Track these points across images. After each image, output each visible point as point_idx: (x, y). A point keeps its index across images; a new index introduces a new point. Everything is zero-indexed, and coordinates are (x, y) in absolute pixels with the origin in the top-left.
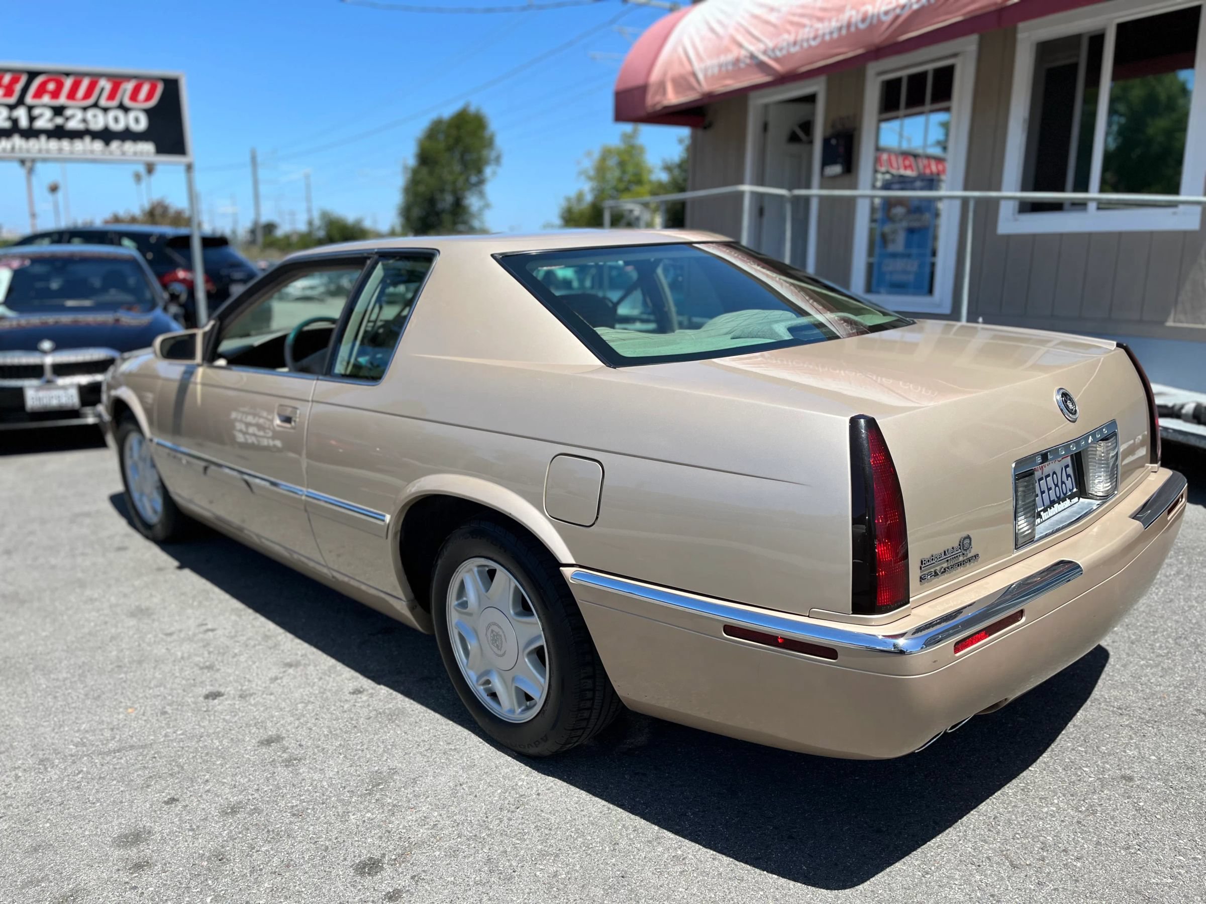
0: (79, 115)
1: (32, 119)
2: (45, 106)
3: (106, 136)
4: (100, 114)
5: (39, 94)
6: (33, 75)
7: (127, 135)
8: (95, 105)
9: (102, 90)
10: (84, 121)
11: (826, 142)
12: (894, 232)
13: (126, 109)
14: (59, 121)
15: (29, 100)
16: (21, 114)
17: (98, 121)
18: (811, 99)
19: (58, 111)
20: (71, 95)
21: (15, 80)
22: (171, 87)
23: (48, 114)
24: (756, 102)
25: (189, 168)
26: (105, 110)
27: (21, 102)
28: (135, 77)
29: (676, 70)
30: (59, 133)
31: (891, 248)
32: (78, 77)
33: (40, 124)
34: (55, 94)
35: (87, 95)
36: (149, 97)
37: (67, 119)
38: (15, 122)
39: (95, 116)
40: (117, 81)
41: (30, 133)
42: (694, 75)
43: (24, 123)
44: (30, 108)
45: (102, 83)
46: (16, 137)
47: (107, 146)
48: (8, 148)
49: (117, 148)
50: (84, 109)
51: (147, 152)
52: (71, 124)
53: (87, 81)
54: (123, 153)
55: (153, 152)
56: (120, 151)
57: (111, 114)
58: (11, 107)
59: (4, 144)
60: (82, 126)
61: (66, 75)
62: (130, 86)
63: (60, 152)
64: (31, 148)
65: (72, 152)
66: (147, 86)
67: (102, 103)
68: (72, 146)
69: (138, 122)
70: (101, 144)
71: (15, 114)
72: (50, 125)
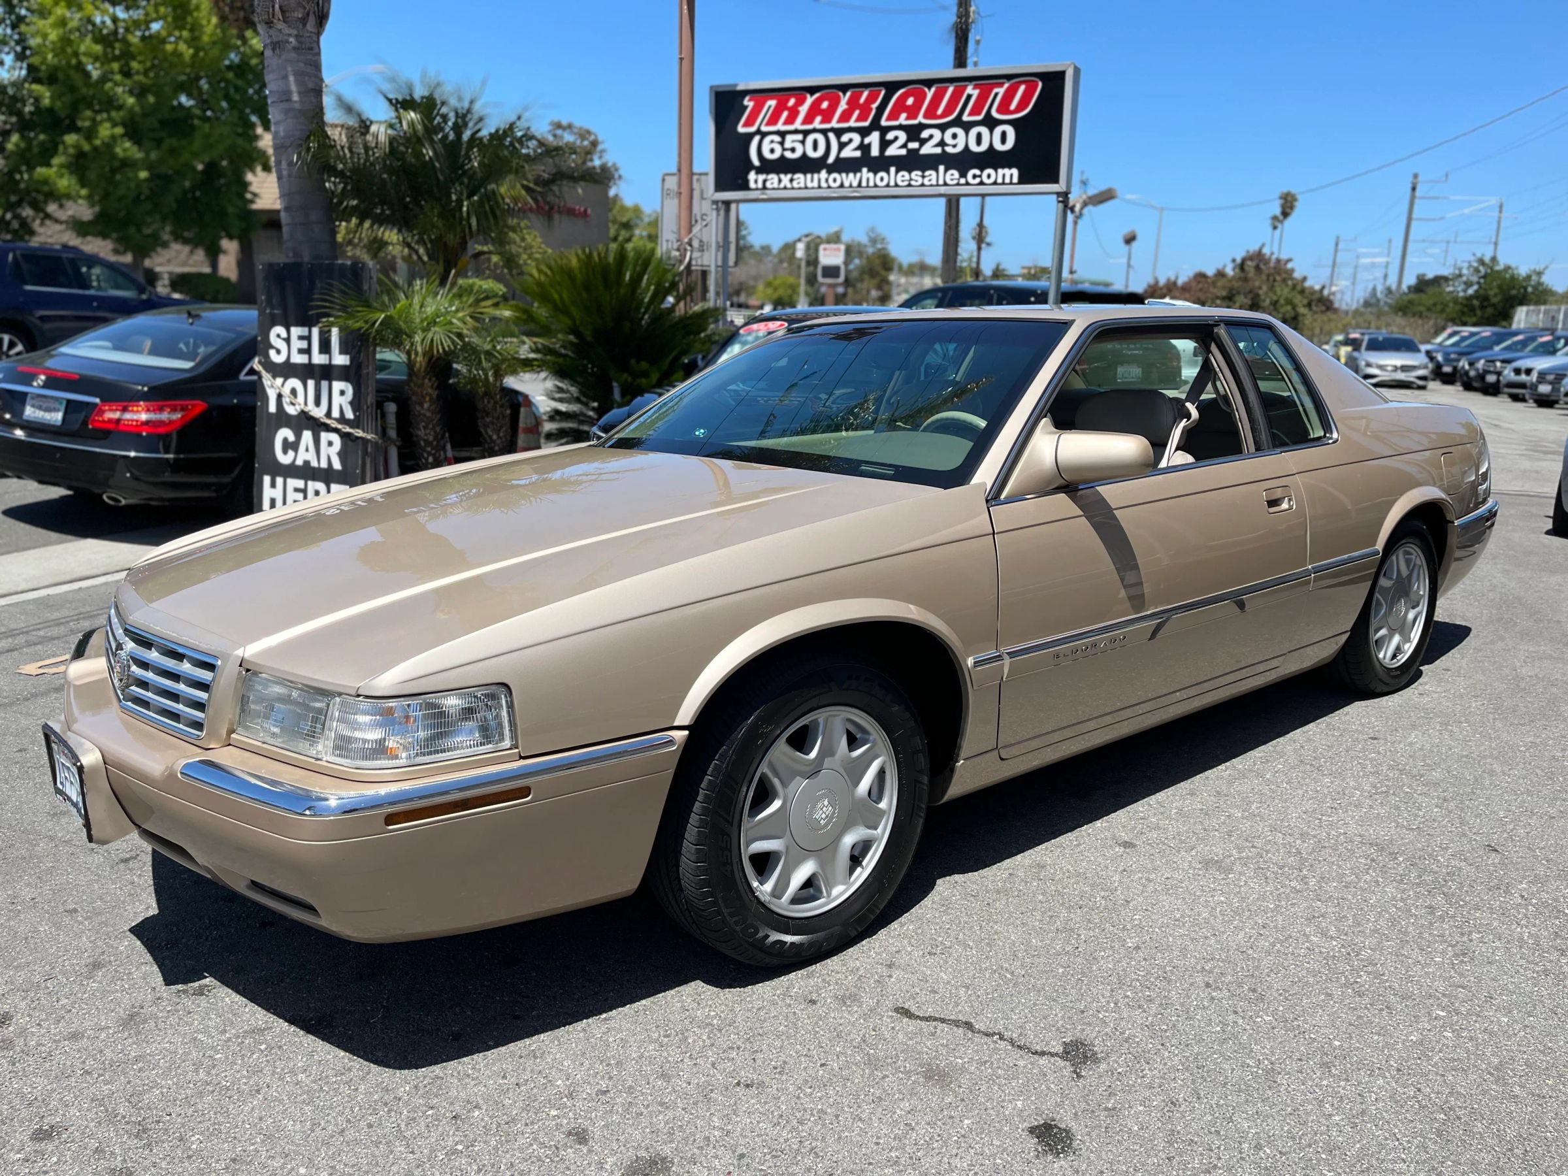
0: (937, 134)
1: (884, 144)
2: (900, 127)
3: (964, 162)
4: (959, 131)
5: (894, 116)
6: (891, 87)
7: (992, 159)
8: (958, 122)
9: (969, 97)
10: (942, 143)
13: (991, 123)
14: (914, 145)
15: (884, 123)
16: (874, 138)
17: (957, 141)
19: (913, 132)
20: (930, 113)
21: (871, 99)
22: (1053, 81)
23: (902, 136)
25: (1064, 197)
26: (967, 127)
27: (875, 125)
28: (1009, 77)
30: (912, 162)
32: (941, 84)
33: (892, 151)
34: (913, 112)
35: (948, 111)
36: (1023, 104)
37: (923, 142)
38: (865, 148)
39: (954, 136)
40: (987, 82)
41: (880, 164)
43: (875, 152)
44: (884, 132)
45: (970, 90)
46: (865, 170)
47: (963, 174)
48: (855, 184)
49: (975, 177)
50: (943, 128)
51: (1007, 180)
52: (927, 149)
53: (951, 89)
54: (982, 183)
55: (1015, 180)
56: (978, 180)
57: (974, 131)
58: (864, 132)
59: (850, 179)
60: (938, 150)
61: (929, 83)
62: (1001, 91)
63: (909, 185)
64: (879, 183)
65: (923, 185)
66: (1022, 88)
67: (965, 118)
68: (923, 177)
69: (1004, 139)
70: (956, 174)
71: (867, 141)
72: (903, 152)
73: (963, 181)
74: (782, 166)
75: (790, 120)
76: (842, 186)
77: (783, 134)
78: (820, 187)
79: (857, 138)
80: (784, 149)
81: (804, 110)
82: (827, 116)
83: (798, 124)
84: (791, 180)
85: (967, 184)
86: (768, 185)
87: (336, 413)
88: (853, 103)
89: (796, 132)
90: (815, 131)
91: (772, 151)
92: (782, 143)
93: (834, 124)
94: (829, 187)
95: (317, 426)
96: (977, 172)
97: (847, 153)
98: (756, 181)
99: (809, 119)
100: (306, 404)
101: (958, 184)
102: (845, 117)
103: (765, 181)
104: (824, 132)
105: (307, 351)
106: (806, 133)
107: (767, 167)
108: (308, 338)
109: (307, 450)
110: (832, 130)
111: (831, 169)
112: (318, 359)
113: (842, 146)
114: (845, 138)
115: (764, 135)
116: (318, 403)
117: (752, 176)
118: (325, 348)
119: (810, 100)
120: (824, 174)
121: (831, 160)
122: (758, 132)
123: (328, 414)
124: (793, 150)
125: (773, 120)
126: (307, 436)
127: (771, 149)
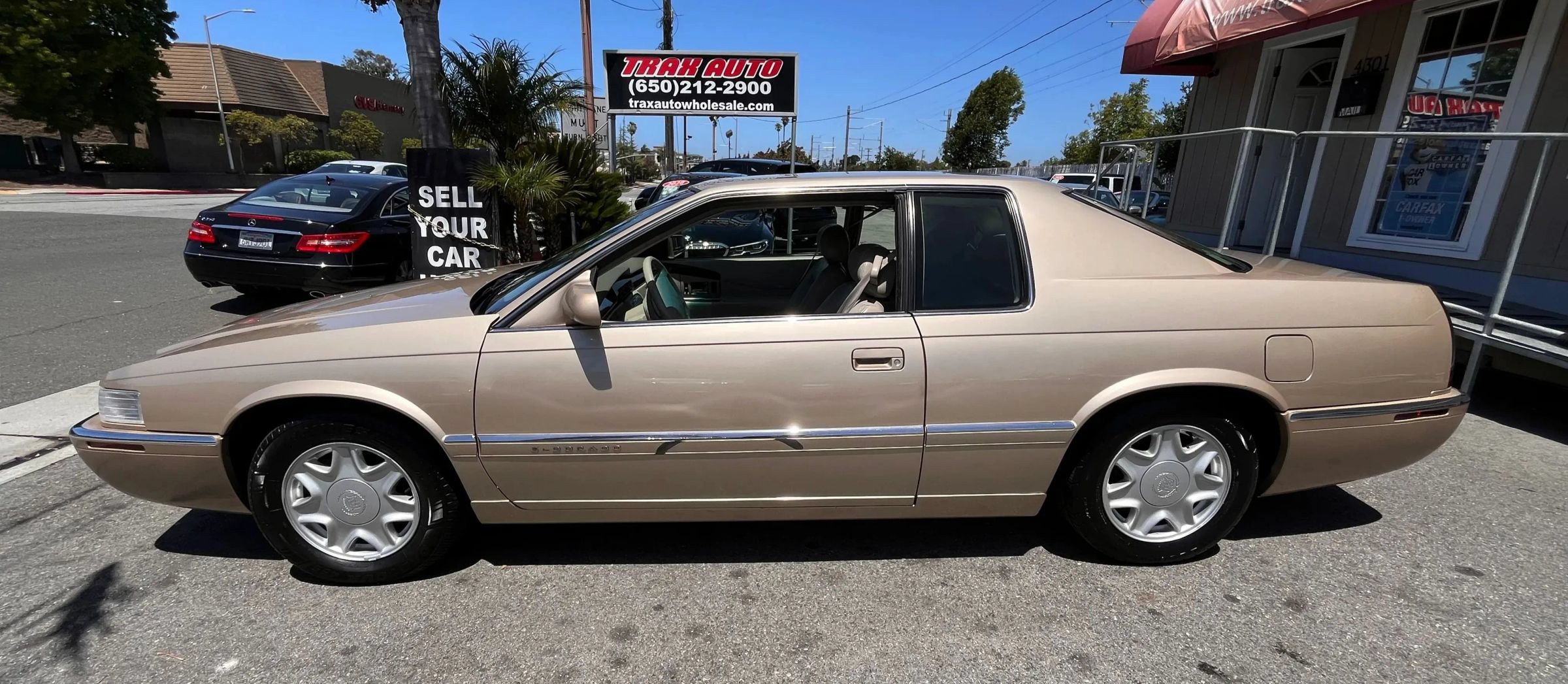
0: (731, 84)
1: (704, 88)
2: (712, 79)
3: (746, 99)
4: (743, 83)
5: (708, 73)
6: (707, 58)
7: (760, 98)
8: (742, 79)
9: (747, 66)
10: (734, 89)
11: (1345, 83)
12: (1421, 172)
13: (759, 80)
14: (719, 89)
15: (703, 76)
16: (698, 84)
17: (742, 89)
18: (1338, 41)
19: (719, 82)
20: (728, 73)
21: (696, 63)
22: (789, 62)
23: (714, 84)
24: (1271, 48)
25: (794, 119)
26: (747, 81)
27: (698, 78)
28: (766, 57)
29: (1191, 22)
30: (719, 97)
31: (1410, 189)
32: (733, 58)
33: (708, 91)
34: (718, 72)
35: (736, 74)
36: (774, 73)
37: (724, 88)
38: (694, 89)
39: (741, 86)
40: (756, 59)
41: (702, 98)
42: (1209, 25)
43: (699, 91)
44: (704, 81)
45: (747, 62)
46: (694, 101)
47: (746, 105)
48: (689, 108)
49: (752, 107)
50: (735, 81)
51: (768, 109)
52: (726, 92)
53: (738, 61)
54: (755, 110)
55: (772, 109)
56: (753, 109)
57: (750, 84)
58: (693, 81)
59: (687, 105)
60: (733, 92)
61: (726, 57)
62: (763, 64)
63: (718, 110)
64: (702, 107)
65: (725, 110)
66: (774, 64)
67: (746, 77)
68: (726, 106)
69: (766, 88)
70: (743, 105)
71: (694, 85)
72: (714, 92)
73: (746, 109)
74: (647, 96)
75: (651, 72)
76: (682, 108)
77: (647, 79)
78: (670, 108)
79: (689, 84)
80: (648, 87)
81: (659, 67)
82: (672, 71)
83: (655, 74)
84: (654, 104)
85: (748, 110)
86: (640, 106)
87: (474, 236)
88: (686, 65)
89: (654, 78)
90: (665, 78)
91: (642, 88)
92: (647, 84)
93: (676, 75)
94: (675, 109)
95: (460, 244)
96: (753, 105)
97: (684, 91)
98: (633, 104)
99: (662, 72)
100: (450, 230)
101: (744, 110)
102: (682, 72)
103: (638, 104)
104: (671, 80)
105: (450, 200)
106: (660, 80)
107: (639, 96)
108: (450, 193)
109: (454, 258)
110: (675, 78)
111: (675, 100)
112: (457, 204)
113: (681, 87)
114: (682, 83)
115: (636, 79)
116: (460, 230)
117: (631, 101)
118: (463, 197)
119: (661, 62)
120: (671, 102)
121: (675, 95)
122: (633, 77)
123: (469, 235)
124: (654, 88)
125: (642, 71)
126: (452, 250)
127: (641, 87)
